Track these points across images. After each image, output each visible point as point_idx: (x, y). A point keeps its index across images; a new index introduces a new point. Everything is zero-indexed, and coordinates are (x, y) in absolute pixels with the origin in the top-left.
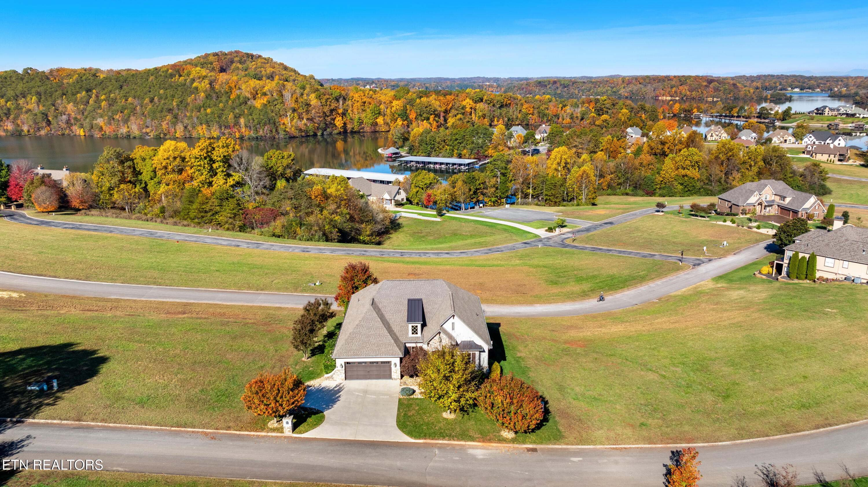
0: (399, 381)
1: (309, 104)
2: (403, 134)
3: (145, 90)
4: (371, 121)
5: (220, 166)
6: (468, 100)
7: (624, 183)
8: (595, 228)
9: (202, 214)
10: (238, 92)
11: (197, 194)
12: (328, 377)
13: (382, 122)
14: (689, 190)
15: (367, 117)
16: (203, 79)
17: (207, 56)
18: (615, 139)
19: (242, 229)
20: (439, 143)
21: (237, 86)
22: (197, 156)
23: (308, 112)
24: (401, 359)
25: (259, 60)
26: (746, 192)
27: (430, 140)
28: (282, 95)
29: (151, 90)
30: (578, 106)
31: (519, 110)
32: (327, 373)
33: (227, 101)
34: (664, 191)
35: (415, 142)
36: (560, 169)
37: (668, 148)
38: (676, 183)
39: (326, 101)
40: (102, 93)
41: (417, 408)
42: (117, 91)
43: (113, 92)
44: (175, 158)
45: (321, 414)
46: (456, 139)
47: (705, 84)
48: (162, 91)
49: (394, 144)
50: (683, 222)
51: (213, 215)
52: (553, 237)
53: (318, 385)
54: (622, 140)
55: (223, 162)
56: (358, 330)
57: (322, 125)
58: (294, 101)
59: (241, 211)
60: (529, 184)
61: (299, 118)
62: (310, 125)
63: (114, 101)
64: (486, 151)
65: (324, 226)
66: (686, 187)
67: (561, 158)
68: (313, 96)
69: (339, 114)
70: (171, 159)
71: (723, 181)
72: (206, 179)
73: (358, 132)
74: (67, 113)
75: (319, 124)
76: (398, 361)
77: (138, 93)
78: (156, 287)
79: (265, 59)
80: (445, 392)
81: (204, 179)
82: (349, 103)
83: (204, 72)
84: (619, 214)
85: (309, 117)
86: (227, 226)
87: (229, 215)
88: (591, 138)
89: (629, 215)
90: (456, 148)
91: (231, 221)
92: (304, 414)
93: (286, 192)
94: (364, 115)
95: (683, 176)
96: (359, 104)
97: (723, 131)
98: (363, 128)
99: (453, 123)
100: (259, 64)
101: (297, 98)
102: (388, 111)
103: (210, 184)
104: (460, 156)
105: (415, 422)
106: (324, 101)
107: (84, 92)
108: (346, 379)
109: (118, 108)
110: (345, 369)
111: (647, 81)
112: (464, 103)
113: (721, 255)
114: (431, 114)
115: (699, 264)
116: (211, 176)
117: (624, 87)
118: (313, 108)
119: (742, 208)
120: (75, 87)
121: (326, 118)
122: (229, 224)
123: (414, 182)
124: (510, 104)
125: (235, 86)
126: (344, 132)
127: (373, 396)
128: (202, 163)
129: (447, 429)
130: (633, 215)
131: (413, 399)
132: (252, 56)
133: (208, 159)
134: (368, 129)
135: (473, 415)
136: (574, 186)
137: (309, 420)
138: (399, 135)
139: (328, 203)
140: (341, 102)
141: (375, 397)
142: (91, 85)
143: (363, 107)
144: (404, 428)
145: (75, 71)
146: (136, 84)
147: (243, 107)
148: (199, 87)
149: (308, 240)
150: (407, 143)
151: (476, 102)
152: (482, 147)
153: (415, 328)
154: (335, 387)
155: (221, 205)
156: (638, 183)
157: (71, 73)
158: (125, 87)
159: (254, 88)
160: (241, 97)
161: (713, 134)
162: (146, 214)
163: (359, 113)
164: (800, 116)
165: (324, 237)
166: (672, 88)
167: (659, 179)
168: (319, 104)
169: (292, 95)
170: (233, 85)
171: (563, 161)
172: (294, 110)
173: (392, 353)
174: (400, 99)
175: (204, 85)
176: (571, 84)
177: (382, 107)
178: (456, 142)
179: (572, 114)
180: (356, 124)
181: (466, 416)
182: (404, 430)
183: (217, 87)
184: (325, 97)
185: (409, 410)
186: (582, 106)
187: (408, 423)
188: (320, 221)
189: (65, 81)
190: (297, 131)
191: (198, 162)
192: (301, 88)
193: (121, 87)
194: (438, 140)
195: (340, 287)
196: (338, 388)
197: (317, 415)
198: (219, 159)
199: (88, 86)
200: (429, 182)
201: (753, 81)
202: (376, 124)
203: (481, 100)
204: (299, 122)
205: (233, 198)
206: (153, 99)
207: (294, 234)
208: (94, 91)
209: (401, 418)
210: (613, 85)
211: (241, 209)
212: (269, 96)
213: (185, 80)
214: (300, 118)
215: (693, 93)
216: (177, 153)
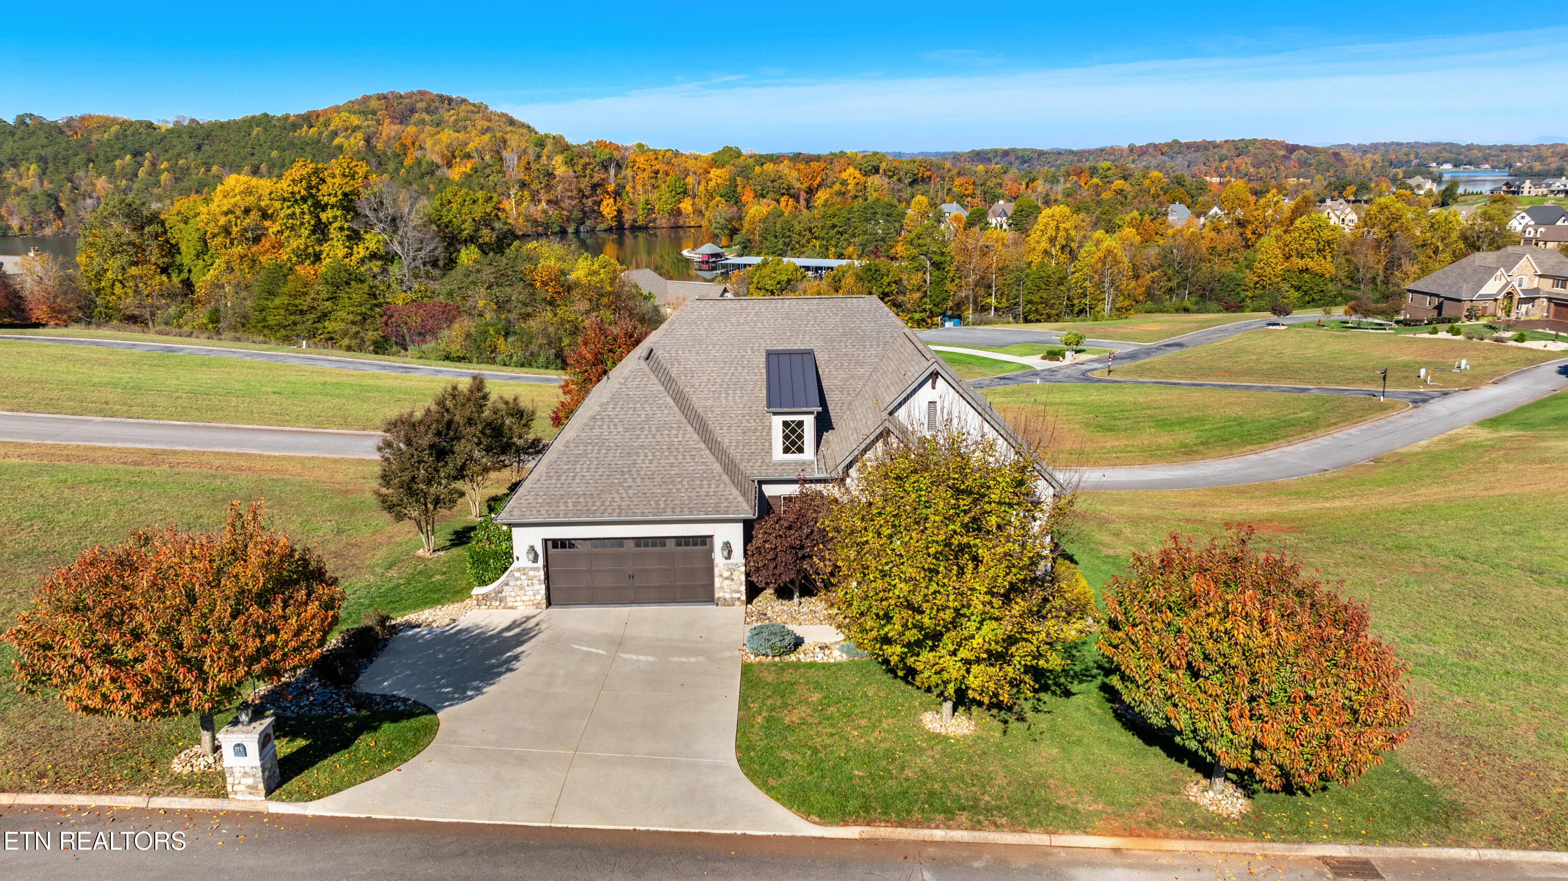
0: (740, 609)
1: (552, 174)
2: (729, 220)
3: (243, 152)
4: (669, 207)
5: (335, 218)
6: (851, 170)
7: (1178, 288)
8: (1148, 352)
9: (293, 317)
10: (418, 154)
11: (285, 276)
12: (486, 597)
13: (690, 208)
14: (1313, 300)
15: (662, 200)
16: (354, 131)
17: (366, 99)
18: (1147, 217)
19: (380, 347)
20: (800, 234)
21: (417, 144)
22: (286, 195)
23: (549, 188)
24: (748, 526)
25: (463, 107)
26: (1475, 271)
27: (783, 228)
28: (501, 159)
29: (256, 151)
30: (1058, 181)
31: (947, 187)
32: (483, 583)
33: (397, 170)
34: (1263, 303)
35: (753, 233)
36: (1054, 253)
37: (1254, 233)
38: (1285, 286)
39: (584, 168)
40: (162, 158)
41: (816, 697)
42: (192, 155)
43: (183, 155)
44: (247, 211)
45: (424, 719)
46: (834, 226)
47: (1282, 153)
48: (274, 154)
49: (714, 239)
50: (1338, 337)
51: (319, 320)
52: (1061, 368)
53: (447, 621)
54: (1160, 220)
55: (344, 208)
56: (597, 431)
57: (577, 214)
58: (523, 169)
59: (377, 310)
60: (990, 287)
61: (533, 200)
62: (553, 212)
63: (186, 171)
64: (892, 247)
65: (560, 340)
66: (1306, 293)
67: (1057, 228)
68: (558, 160)
69: (608, 193)
70: (238, 213)
71: (1379, 280)
72: (307, 247)
73: (645, 228)
74: (95, 195)
75: (570, 212)
76: (734, 534)
77: (231, 157)
78: (100, 419)
79: (474, 105)
80: (948, 615)
81: (302, 247)
82: (628, 173)
83: (355, 120)
84: (1190, 330)
85: (552, 197)
86: (346, 342)
87: (351, 317)
88: (1098, 218)
89: (1214, 332)
90: (833, 243)
91: (354, 329)
92: (351, 718)
93: (478, 271)
94: (656, 195)
95: (1301, 271)
96: (646, 175)
97: (1348, 210)
98: (654, 220)
99: (827, 201)
100: (462, 114)
101: (529, 163)
102: (702, 188)
103: (317, 257)
104: (840, 256)
105: (815, 751)
106: (580, 167)
107: (128, 157)
108: (549, 604)
109: (191, 183)
110: (546, 566)
111: (1176, 149)
112: (844, 175)
113: (1466, 384)
114: (783, 194)
115: (1425, 401)
116: (320, 242)
117: (1133, 161)
118: (559, 182)
119: (1467, 305)
120: (111, 146)
121: (584, 201)
122: (351, 338)
123: (755, 280)
124: (930, 177)
125: (413, 143)
126: (619, 229)
127: (642, 658)
128: (298, 211)
129: (953, 780)
130: (1221, 331)
131: (798, 665)
132: (450, 100)
133: (309, 203)
134: (662, 222)
135: (1042, 722)
136: (1087, 284)
137: (365, 741)
138: (723, 221)
139: (572, 298)
140: (612, 172)
141: (651, 659)
142: (143, 144)
143: (653, 181)
144: (768, 774)
145: (114, 121)
146: (227, 142)
147: (427, 179)
148: (346, 145)
149: (522, 365)
150: (737, 238)
151: (866, 174)
152: (883, 240)
153: (793, 431)
154: (508, 629)
155: (335, 298)
156: (1208, 288)
157: (105, 123)
158: (206, 148)
159: (447, 147)
160: (423, 162)
161: (1331, 215)
162: (180, 326)
163: (646, 192)
164: (1475, 197)
165: (559, 361)
166: (1221, 160)
167: (1250, 278)
168: (571, 173)
169: (520, 158)
170: (409, 142)
171: (1062, 233)
172: (523, 185)
173: (717, 505)
174: (723, 167)
175: (357, 141)
176: (1036, 156)
177: (690, 180)
178: (832, 232)
179: (1048, 195)
180: (640, 212)
181: (1014, 725)
182: (771, 782)
183: (380, 146)
184: (582, 161)
185: (785, 705)
186: (1066, 181)
187: (786, 754)
188: (551, 329)
189: (94, 137)
190: (529, 224)
191: (289, 208)
192: (536, 145)
193: (199, 148)
194: (797, 228)
195: (567, 385)
196: (517, 630)
197: (404, 723)
198: (333, 200)
199: (137, 145)
200: (785, 278)
201: (1365, 152)
202: (679, 212)
203: (876, 170)
204: (532, 208)
205: (362, 282)
206: (259, 168)
207: (492, 352)
208: (147, 154)
209: (757, 737)
210: (1112, 157)
211: (379, 305)
212: (477, 159)
213: (320, 133)
214: (535, 200)
215: (1261, 170)
216: (250, 200)
